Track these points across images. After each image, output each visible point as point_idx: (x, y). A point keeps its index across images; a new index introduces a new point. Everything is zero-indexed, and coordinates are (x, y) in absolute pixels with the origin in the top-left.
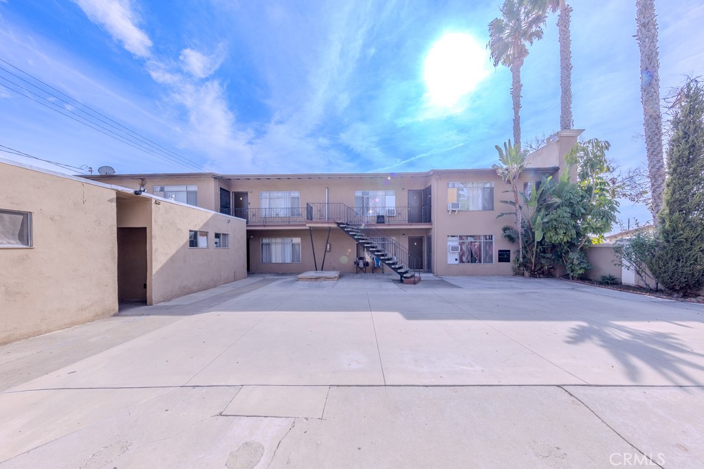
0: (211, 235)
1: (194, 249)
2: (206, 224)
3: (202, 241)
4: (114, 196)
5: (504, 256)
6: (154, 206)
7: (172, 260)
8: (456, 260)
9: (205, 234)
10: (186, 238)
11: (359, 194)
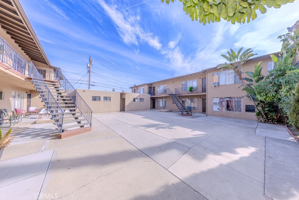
0: (139, 99)
1: (134, 102)
2: (137, 97)
3: (136, 100)
4: (120, 93)
5: (249, 109)
6: (126, 94)
7: (129, 104)
8: (218, 109)
9: (137, 99)
10: (132, 99)
11: (184, 83)
